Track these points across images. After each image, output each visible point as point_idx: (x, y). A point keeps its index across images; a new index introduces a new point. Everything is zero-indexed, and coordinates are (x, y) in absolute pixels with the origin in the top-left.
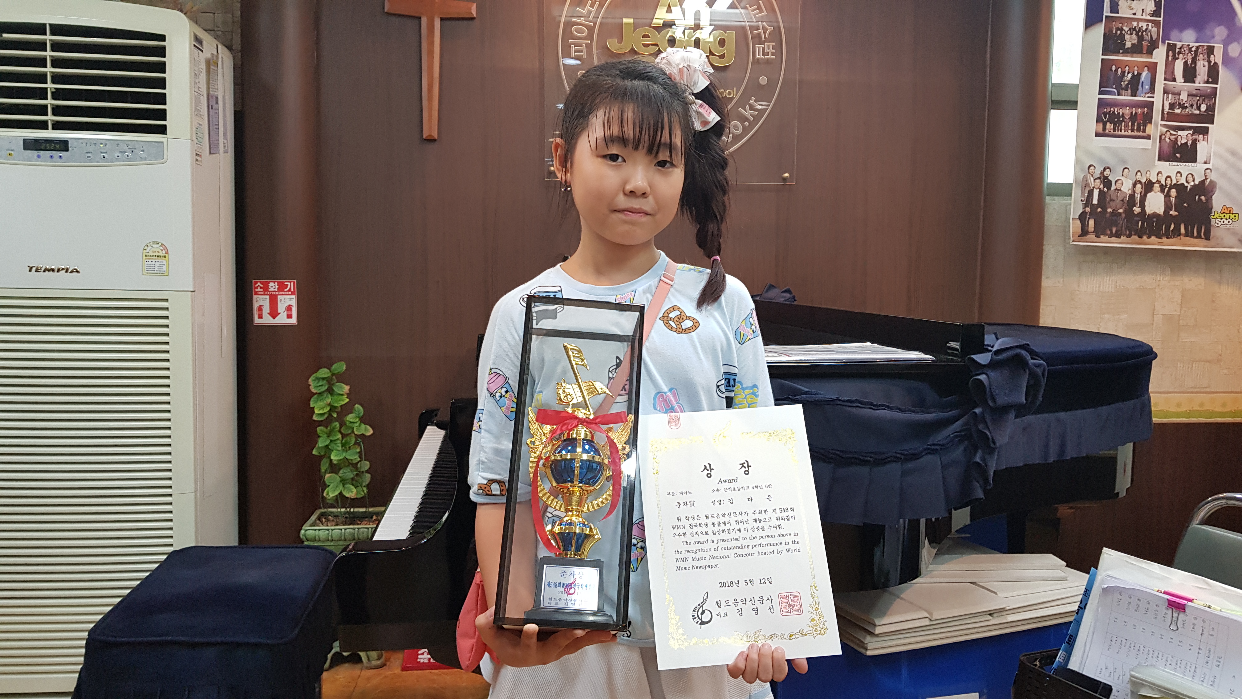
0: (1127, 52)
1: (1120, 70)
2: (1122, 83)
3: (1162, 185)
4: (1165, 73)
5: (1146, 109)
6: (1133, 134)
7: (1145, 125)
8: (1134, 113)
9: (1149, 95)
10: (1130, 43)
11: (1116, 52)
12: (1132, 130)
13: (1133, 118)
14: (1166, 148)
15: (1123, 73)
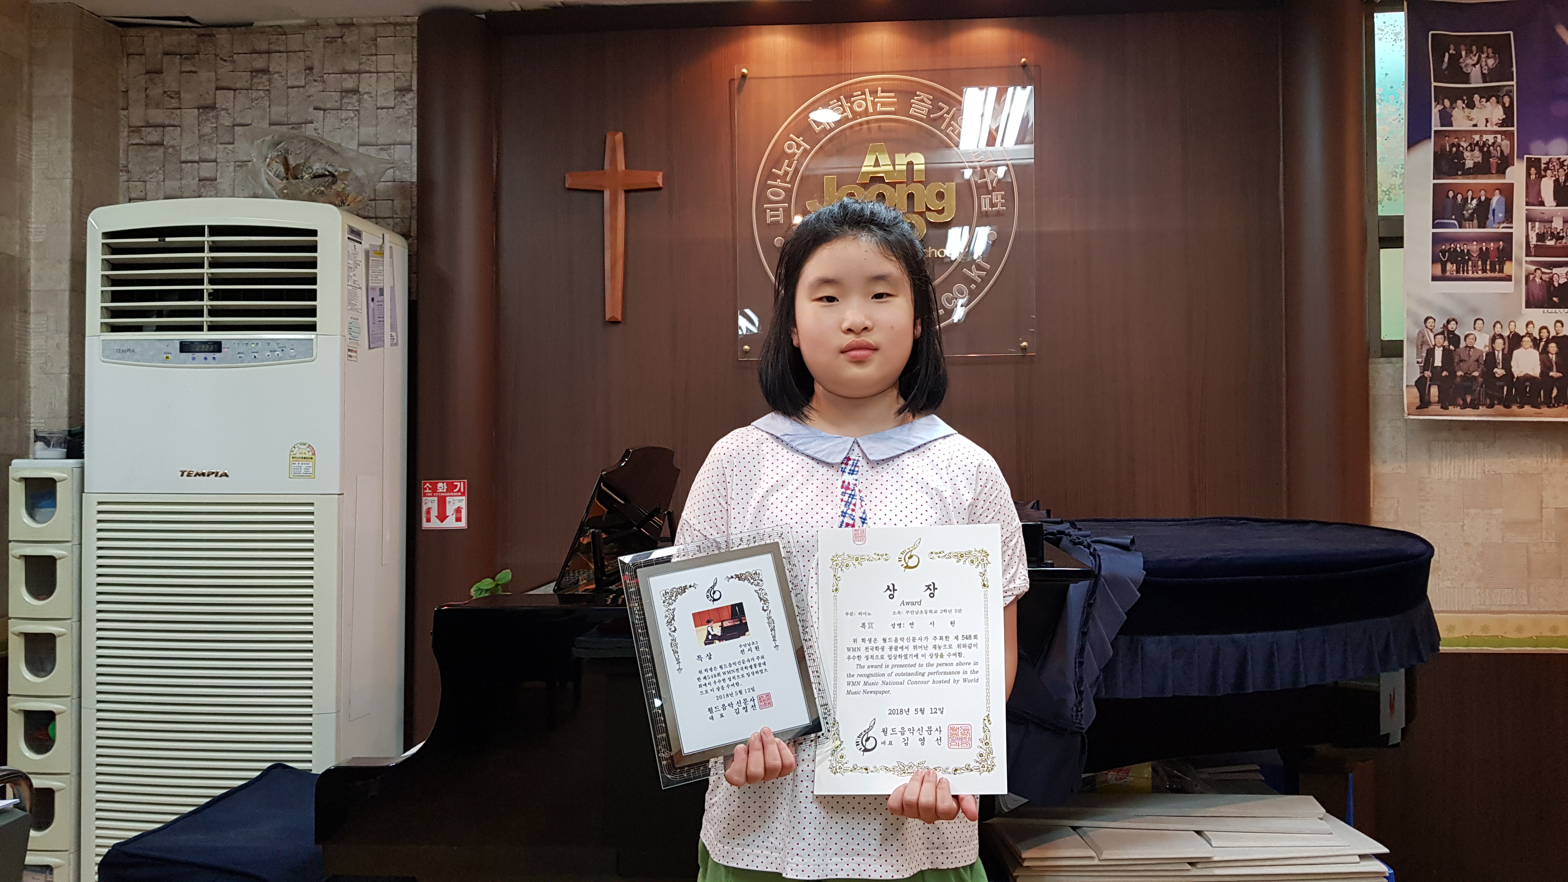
0: (1468, 173)
1: (1459, 197)
2: (1464, 212)
3: (1535, 338)
4: (1527, 196)
5: (1501, 243)
6: (1485, 275)
7: (1502, 264)
8: (1484, 248)
9: (1505, 225)
10: (1472, 162)
11: (1452, 174)
12: (1484, 271)
13: (1484, 255)
14: (1537, 292)
15: (1465, 200)
